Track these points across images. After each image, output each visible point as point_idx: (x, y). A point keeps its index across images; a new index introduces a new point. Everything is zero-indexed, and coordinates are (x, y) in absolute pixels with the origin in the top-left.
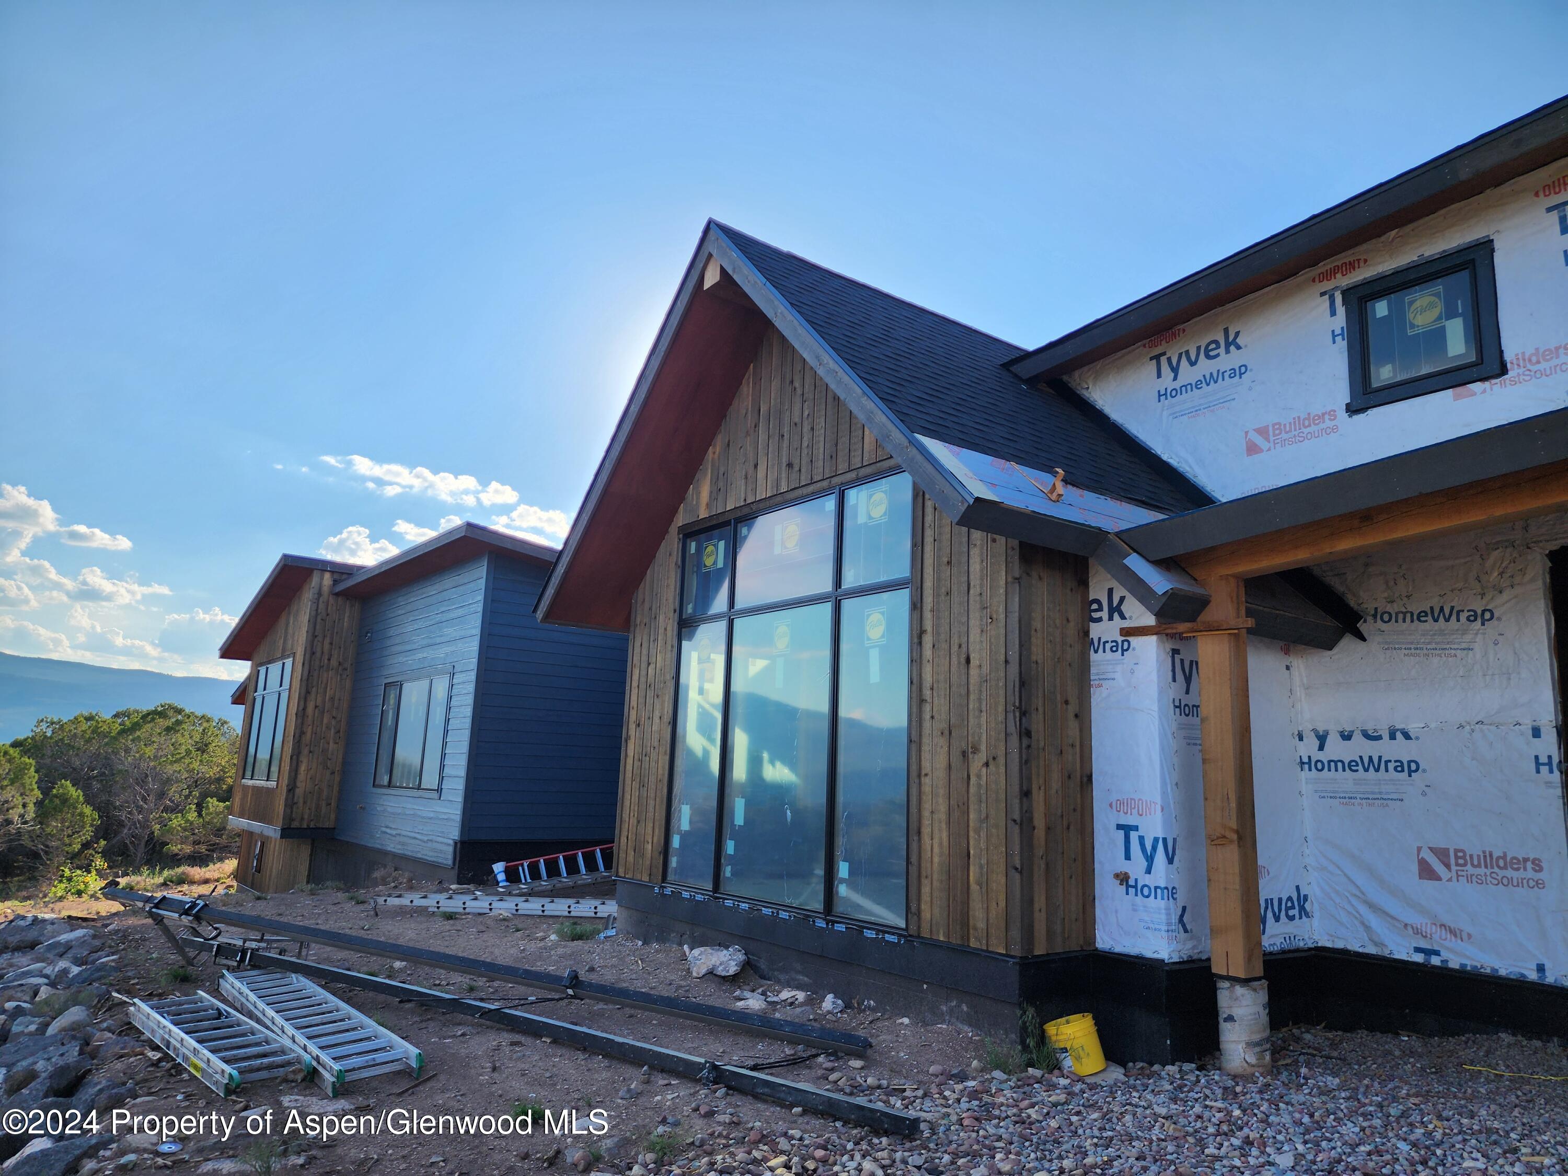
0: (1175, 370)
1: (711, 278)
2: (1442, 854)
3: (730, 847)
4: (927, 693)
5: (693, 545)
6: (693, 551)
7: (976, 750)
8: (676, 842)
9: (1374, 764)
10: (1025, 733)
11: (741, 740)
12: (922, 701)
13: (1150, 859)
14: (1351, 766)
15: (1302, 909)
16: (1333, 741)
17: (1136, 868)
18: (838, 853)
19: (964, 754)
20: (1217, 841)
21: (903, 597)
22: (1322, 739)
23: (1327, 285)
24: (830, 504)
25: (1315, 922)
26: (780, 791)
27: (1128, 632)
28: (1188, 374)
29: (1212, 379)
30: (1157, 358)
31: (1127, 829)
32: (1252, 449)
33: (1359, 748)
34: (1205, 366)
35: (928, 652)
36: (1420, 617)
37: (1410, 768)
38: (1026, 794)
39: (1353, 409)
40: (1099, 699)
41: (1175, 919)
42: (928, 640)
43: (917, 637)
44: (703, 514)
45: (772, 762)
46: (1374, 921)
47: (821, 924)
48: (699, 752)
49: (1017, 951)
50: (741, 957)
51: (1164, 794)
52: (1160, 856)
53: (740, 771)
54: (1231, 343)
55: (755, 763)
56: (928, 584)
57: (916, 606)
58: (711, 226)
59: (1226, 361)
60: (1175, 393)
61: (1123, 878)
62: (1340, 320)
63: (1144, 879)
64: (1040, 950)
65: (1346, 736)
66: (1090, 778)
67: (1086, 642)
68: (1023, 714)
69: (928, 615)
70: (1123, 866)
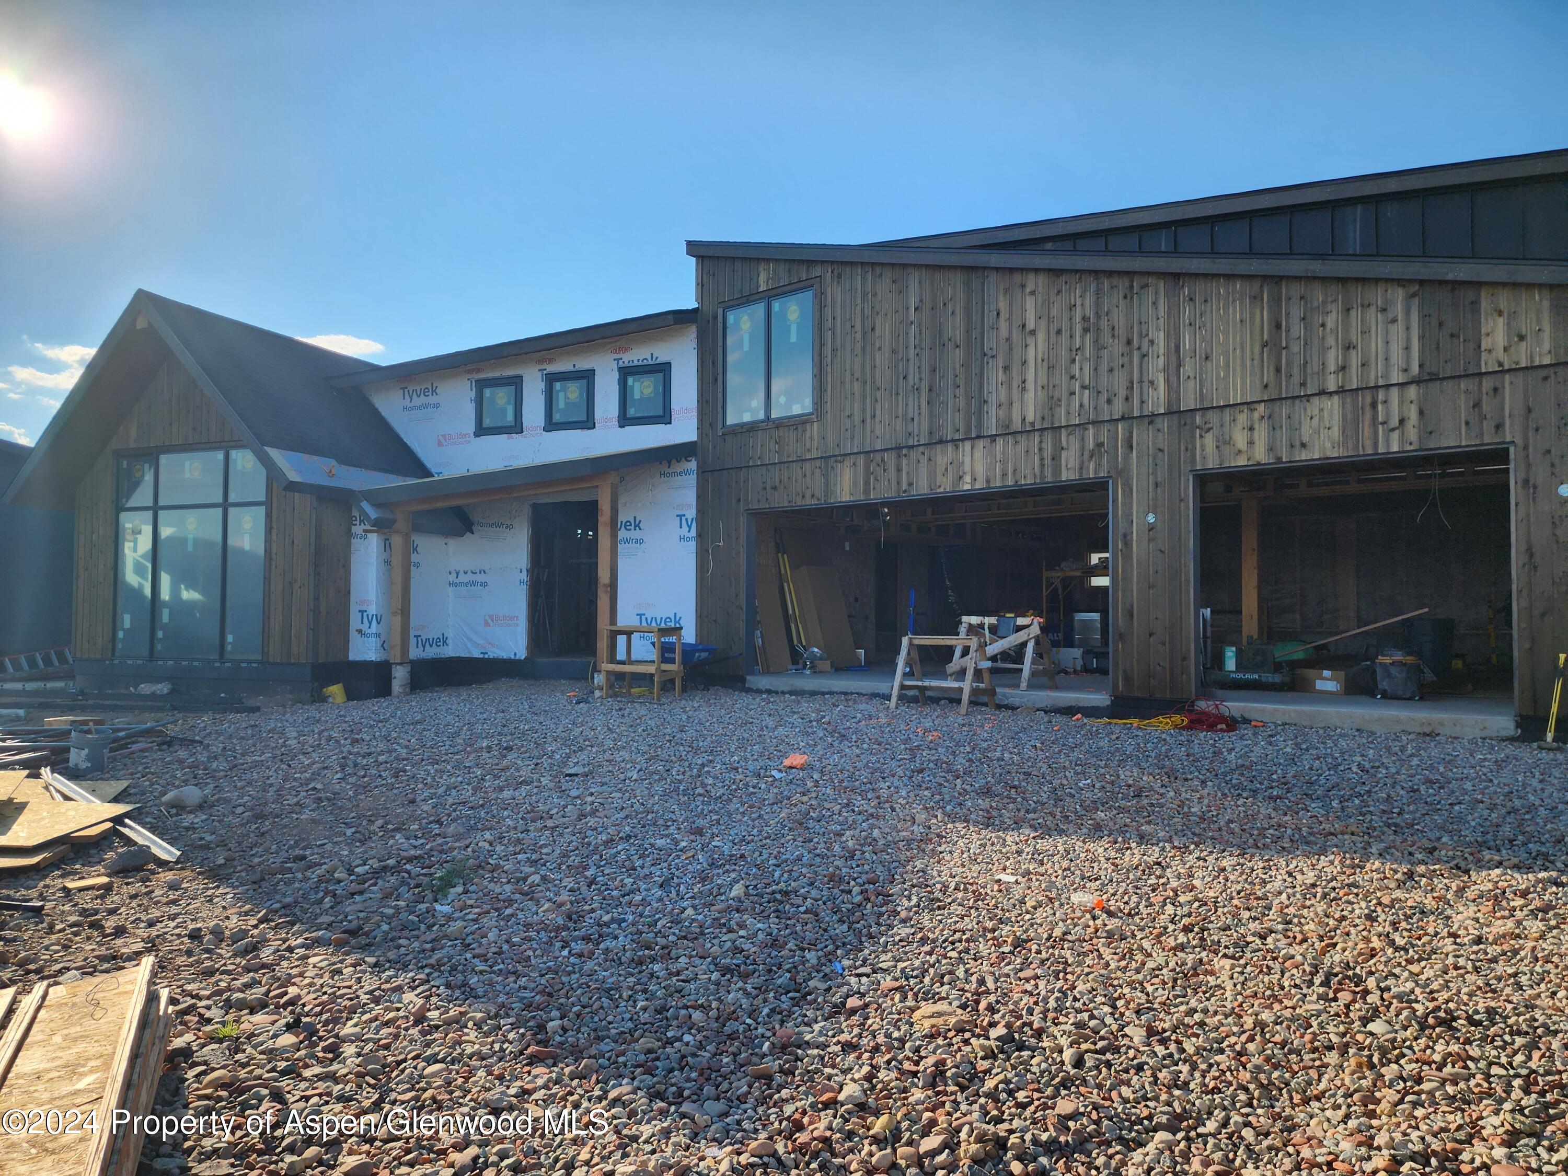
0: (411, 398)
1: (141, 324)
2: (491, 617)
3: (160, 634)
4: (274, 556)
5: (125, 463)
6: (125, 466)
7: (296, 581)
8: (121, 634)
9: (473, 583)
10: (317, 574)
11: (165, 580)
12: (271, 560)
13: (370, 623)
14: (466, 585)
15: (445, 642)
16: (461, 574)
17: (365, 627)
18: (227, 630)
19: (290, 583)
20: (394, 614)
21: (262, 510)
22: (457, 574)
23: (470, 376)
24: (220, 456)
25: (450, 647)
26: (191, 605)
27: (366, 531)
28: (417, 401)
29: (426, 406)
30: (403, 389)
31: (362, 612)
32: (440, 444)
33: (469, 577)
34: (423, 400)
35: (274, 537)
36: (491, 525)
37: (484, 584)
38: (316, 599)
39: (477, 435)
40: (354, 558)
41: (379, 645)
42: (274, 532)
43: (269, 530)
44: (132, 445)
45: (187, 590)
46: (469, 645)
47: (217, 664)
48: (135, 585)
49: (310, 661)
50: (170, 686)
51: (377, 597)
52: (374, 621)
53: (165, 594)
54: (434, 392)
55: (175, 592)
56: (275, 505)
57: (268, 515)
58: (141, 296)
59: (432, 399)
60: (411, 409)
61: (360, 631)
62: (473, 394)
63: (369, 631)
64: (321, 660)
65: (466, 573)
66: (349, 592)
67: (349, 534)
68: (316, 566)
69: (274, 520)
70: (360, 627)
